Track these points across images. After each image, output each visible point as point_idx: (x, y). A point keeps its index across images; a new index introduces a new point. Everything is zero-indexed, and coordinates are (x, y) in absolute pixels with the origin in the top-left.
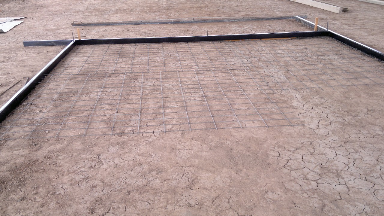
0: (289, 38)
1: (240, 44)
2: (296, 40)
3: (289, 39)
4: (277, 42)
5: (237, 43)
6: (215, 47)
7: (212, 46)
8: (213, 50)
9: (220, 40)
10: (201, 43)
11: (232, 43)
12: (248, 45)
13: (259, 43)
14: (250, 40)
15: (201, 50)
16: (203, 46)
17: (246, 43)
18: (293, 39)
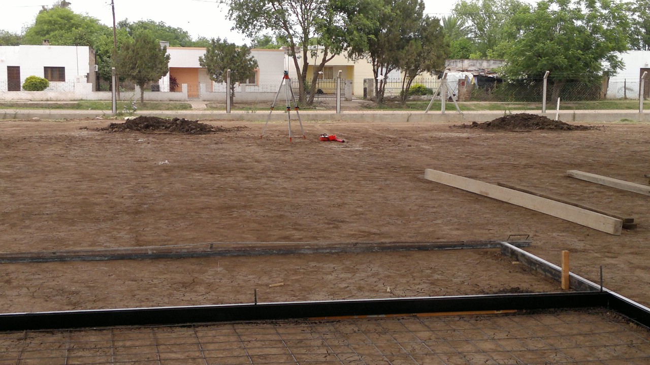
0: (496, 312)
1: (356, 329)
2: (516, 319)
3: (497, 315)
4: (462, 323)
5: (347, 326)
6: (280, 341)
7: (269, 337)
8: (274, 351)
9: (293, 317)
10: (236, 326)
11: (332, 328)
12: (379, 333)
13: (412, 327)
14: (384, 316)
15: (235, 354)
16: (244, 338)
17: (372, 326)
18: (506, 315)
